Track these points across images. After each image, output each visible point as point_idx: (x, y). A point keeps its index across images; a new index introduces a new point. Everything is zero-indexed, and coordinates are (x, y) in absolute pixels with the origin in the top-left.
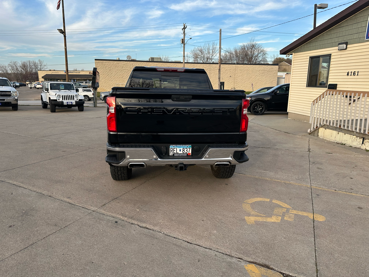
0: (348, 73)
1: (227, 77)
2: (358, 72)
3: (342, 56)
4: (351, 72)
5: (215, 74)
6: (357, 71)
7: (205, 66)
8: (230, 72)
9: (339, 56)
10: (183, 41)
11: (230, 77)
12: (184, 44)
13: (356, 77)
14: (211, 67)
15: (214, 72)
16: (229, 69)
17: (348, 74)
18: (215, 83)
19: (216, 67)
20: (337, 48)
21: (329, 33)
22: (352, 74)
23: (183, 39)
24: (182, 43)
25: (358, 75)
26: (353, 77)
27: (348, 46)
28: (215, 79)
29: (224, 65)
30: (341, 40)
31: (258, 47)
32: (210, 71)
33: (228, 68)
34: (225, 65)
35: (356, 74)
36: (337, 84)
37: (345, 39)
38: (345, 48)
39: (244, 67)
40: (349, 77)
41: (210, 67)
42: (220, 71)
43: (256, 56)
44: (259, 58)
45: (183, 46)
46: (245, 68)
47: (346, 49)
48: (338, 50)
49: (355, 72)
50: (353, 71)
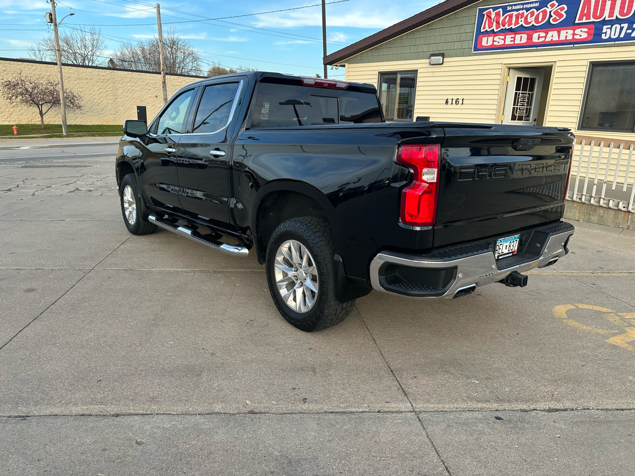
0: (447, 100)
1: (150, 97)
2: (463, 99)
3: (436, 74)
4: (452, 99)
5: (125, 89)
6: (461, 98)
7: (103, 74)
8: (155, 88)
9: (431, 74)
10: (52, 18)
11: (155, 98)
12: (56, 25)
13: (459, 106)
14: (116, 76)
15: (122, 86)
16: (151, 82)
17: (447, 102)
18: (129, 108)
19: (125, 77)
20: (427, 61)
21: (412, 37)
22: (454, 102)
23: (51, 14)
24: (49, 21)
25: (462, 104)
26: (454, 106)
27: (445, 60)
28: (127, 100)
29: (141, 73)
30: (433, 49)
31: (184, 46)
32: (114, 83)
33: (150, 80)
34: (143, 74)
35: (461, 102)
36: (429, 117)
37: (440, 48)
38: (441, 62)
39: (180, 80)
40: (449, 106)
41: (112, 77)
42: (165, 86)
43: (180, 62)
44: (187, 65)
45: (53, 27)
46: (181, 82)
47: (442, 64)
48: (430, 64)
49: (458, 99)
50: (455, 98)
